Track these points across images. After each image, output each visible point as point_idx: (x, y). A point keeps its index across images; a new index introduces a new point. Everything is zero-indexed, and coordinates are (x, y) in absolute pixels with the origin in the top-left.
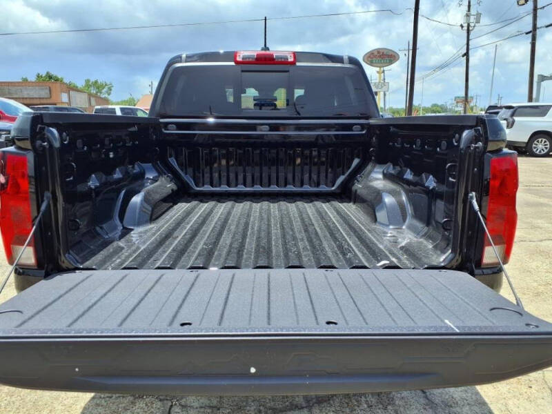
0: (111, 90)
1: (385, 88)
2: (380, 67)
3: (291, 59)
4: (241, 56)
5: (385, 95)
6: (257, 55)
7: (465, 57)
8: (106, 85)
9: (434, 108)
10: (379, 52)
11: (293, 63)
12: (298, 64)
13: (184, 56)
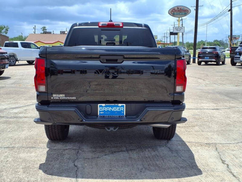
0: (8, 30)
1: (182, 31)
2: (179, 17)
3: (121, 25)
4: (101, 24)
5: (183, 34)
6: (108, 24)
7: (230, 12)
8: (4, 27)
9: (215, 42)
10: (178, 8)
11: (122, 27)
12: (124, 27)
13: (78, 24)
